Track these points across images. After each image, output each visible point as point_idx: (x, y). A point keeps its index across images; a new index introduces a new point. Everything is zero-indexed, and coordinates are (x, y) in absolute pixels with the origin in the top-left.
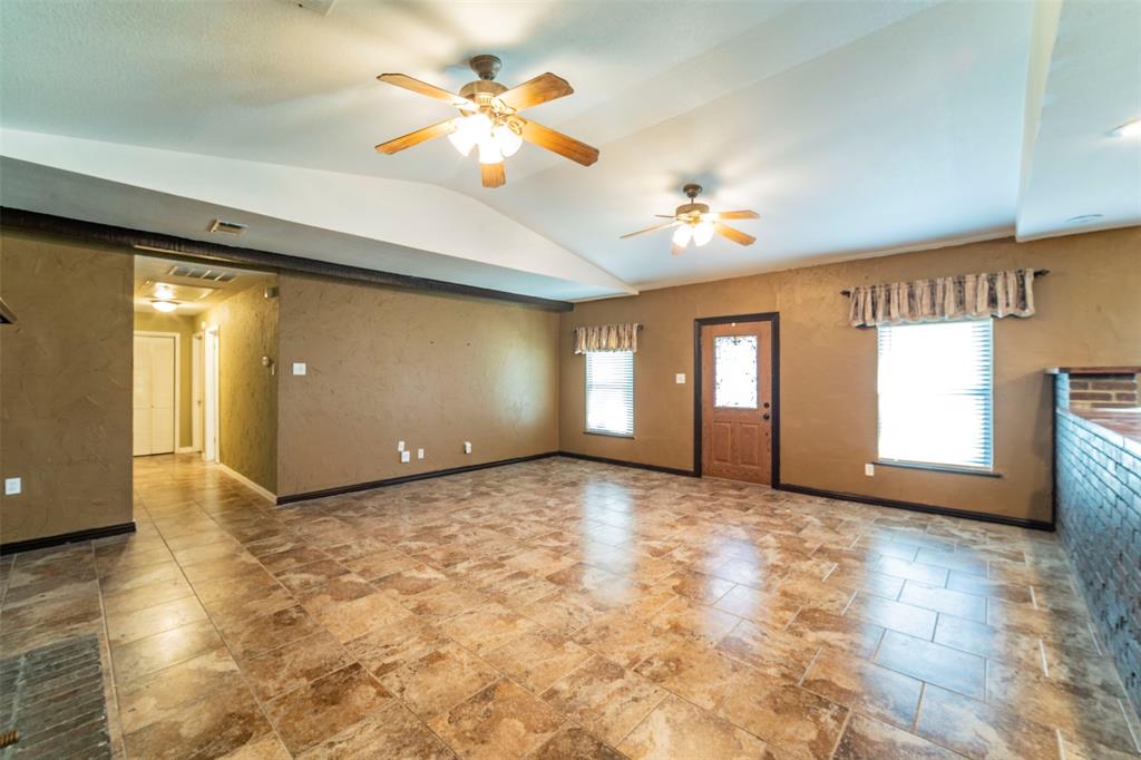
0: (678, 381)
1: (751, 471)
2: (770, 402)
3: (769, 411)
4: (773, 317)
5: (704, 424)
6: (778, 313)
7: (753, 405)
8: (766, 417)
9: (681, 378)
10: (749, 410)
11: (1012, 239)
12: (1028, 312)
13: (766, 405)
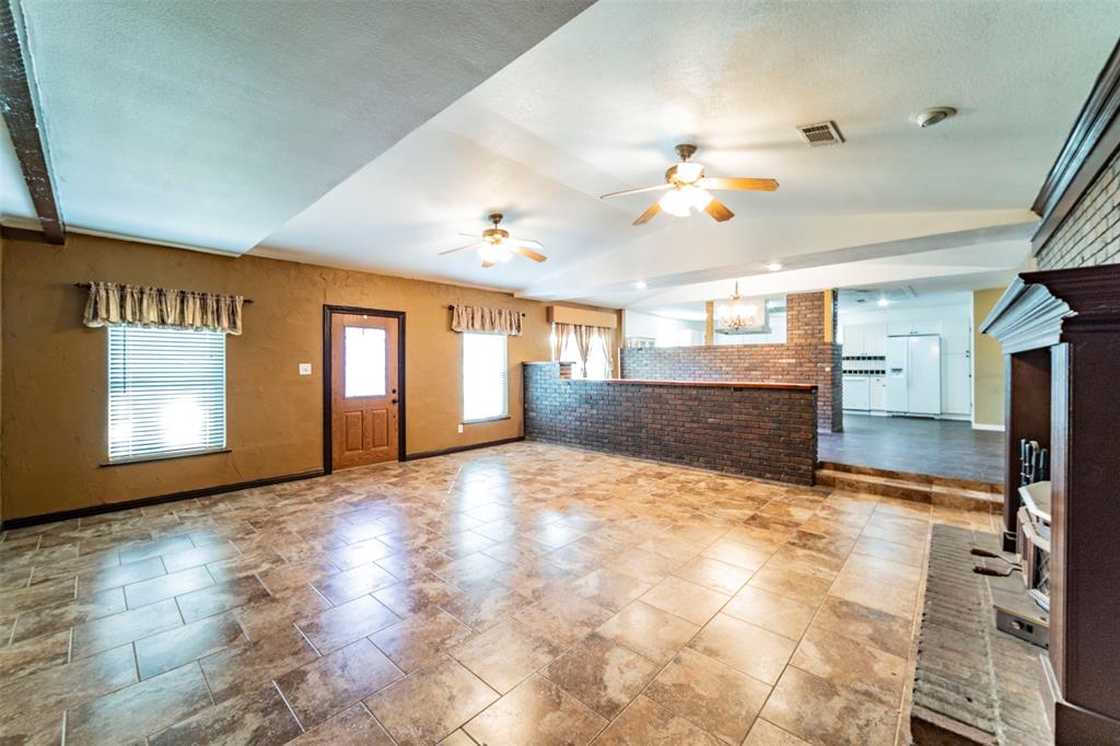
0: (302, 372)
1: (382, 452)
2: (397, 389)
3: (396, 396)
4: (400, 316)
5: (334, 416)
6: (403, 313)
7: (383, 393)
8: (394, 402)
9: (305, 369)
10: (380, 397)
11: (512, 295)
12: (521, 334)
13: (394, 391)
